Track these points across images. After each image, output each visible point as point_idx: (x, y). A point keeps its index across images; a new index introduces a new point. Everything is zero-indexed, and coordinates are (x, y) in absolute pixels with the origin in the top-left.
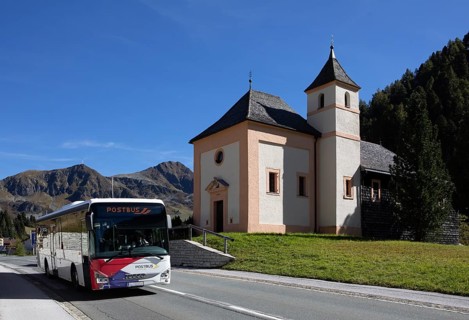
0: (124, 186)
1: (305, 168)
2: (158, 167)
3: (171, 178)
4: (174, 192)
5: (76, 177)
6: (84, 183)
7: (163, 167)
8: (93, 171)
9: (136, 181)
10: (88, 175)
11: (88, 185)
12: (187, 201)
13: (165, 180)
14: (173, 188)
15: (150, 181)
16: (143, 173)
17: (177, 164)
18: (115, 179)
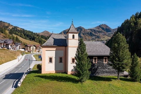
0: (91, 31)
1: (62, 55)
2: (100, 26)
3: (103, 29)
4: (104, 32)
5: (79, 30)
6: (81, 31)
7: (101, 26)
8: (83, 28)
9: (94, 30)
10: (82, 29)
11: (82, 31)
12: (107, 34)
13: (101, 29)
14: (103, 31)
15: (97, 30)
16: (96, 28)
17: (105, 25)
18: (89, 30)
